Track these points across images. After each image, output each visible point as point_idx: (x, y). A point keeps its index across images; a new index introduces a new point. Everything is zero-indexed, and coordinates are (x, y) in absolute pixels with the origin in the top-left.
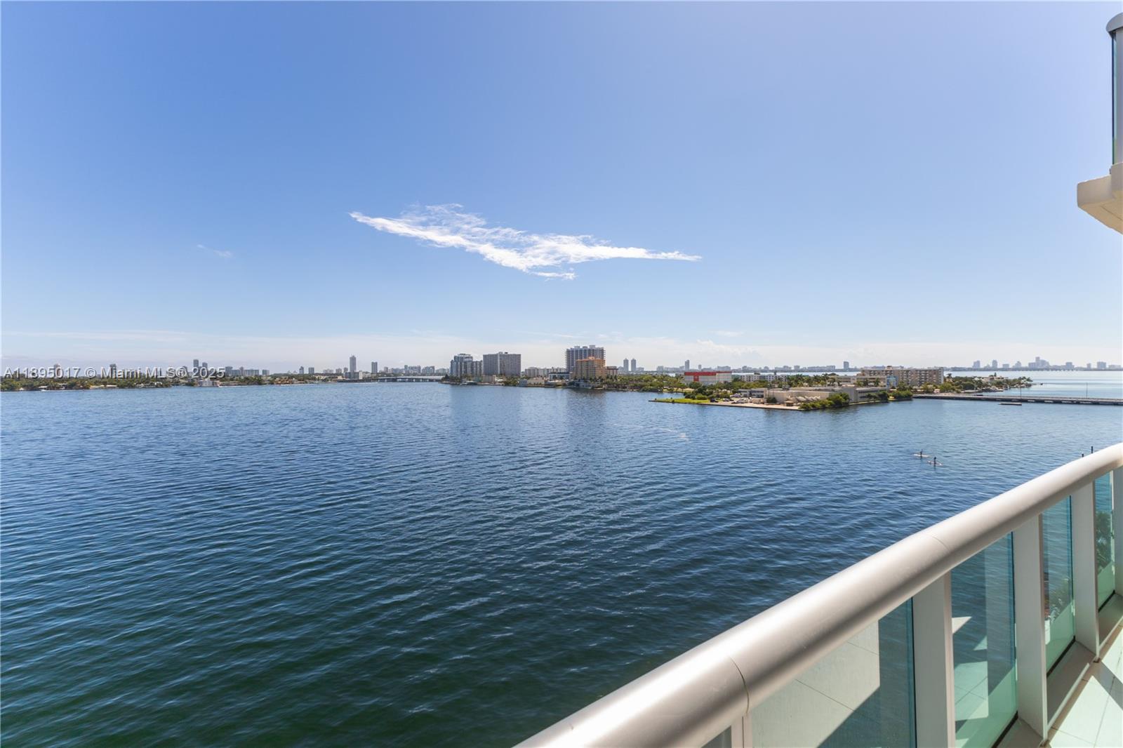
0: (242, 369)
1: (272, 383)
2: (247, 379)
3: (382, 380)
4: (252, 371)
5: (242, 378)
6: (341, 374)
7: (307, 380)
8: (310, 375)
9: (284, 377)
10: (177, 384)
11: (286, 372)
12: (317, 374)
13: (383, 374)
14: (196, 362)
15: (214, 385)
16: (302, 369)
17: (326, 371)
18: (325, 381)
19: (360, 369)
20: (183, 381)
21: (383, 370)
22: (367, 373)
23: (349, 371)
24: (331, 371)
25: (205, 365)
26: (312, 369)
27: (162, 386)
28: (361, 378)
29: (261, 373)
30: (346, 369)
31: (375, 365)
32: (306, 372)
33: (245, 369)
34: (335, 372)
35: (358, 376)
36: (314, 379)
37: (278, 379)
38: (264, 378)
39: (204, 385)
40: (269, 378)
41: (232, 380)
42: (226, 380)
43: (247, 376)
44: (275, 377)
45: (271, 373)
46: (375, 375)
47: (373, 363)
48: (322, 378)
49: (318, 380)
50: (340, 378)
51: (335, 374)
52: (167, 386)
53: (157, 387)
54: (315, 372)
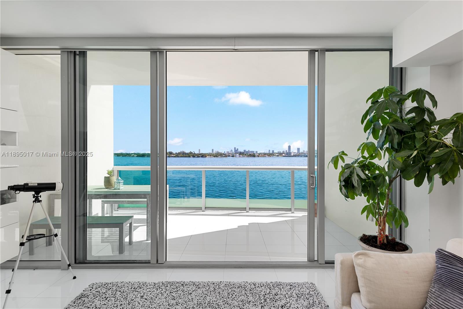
0: (249, 151)
1: (258, 156)
2: (250, 155)
3: (301, 156)
4: (252, 151)
5: (249, 154)
6: (284, 153)
7: (271, 156)
8: (272, 153)
9: (262, 154)
10: (229, 156)
11: (263, 152)
12: (275, 153)
13: (302, 153)
14: (235, 148)
15: (240, 156)
16: (269, 151)
17: (279, 152)
18: (278, 156)
19: (292, 151)
20: (231, 155)
21: (302, 151)
22: (295, 153)
23: (288, 152)
24: (280, 152)
25: (238, 149)
26: (273, 151)
27: (225, 157)
28: (292, 155)
29: (255, 152)
30: (286, 151)
31: (298, 149)
32: (271, 152)
33: (250, 151)
34: (282, 152)
35: (291, 154)
36: (274, 155)
37: (260, 155)
38: (256, 154)
39: (237, 157)
40: (258, 154)
41: (245, 155)
42: (243, 155)
43: (250, 153)
44: (259, 154)
45: (258, 152)
46: (298, 154)
47: (298, 148)
48: (277, 155)
49: (275, 155)
50: (284, 155)
51: (282, 153)
52: (226, 157)
53: (224, 157)
54: (274, 152)
